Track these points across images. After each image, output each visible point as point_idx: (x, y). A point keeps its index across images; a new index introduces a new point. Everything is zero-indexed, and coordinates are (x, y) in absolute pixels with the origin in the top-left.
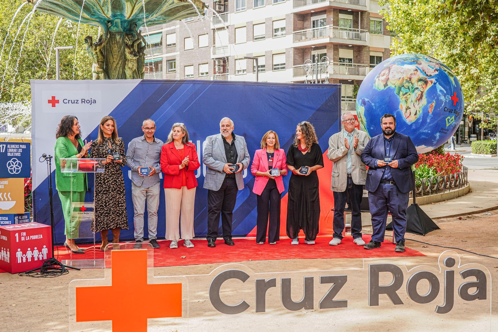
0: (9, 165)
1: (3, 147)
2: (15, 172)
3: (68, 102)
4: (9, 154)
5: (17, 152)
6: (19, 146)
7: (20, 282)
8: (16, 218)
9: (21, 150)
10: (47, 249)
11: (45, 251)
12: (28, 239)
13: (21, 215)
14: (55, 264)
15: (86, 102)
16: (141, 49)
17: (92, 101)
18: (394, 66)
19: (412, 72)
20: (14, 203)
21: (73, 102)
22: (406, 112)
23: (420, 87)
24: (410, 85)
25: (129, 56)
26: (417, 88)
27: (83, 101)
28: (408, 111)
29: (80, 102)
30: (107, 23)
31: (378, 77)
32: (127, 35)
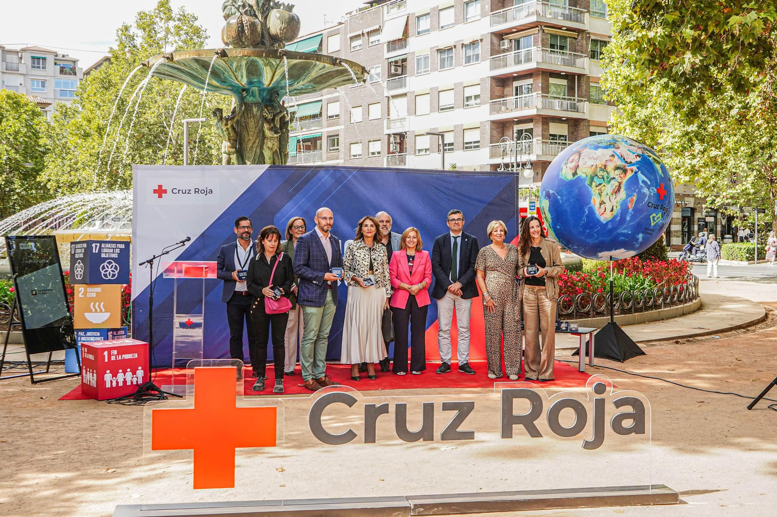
0: (103, 268)
1: (96, 246)
2: (110, 278)
3: (178, 192)
4: (103, 256)
5: (114, 253)
6: (116, 246)
7: (107, 411)
8: (110, 334)
9: (118, 251)
10: (142, 371)
11: (140, 373)
12: (120, 358)
13: (117, 330)
14: (153, 390)
15: (199, 192)
16: (284, 124)
17: (208, 191)
18: (585, 150)
19: (608, 158)
20: (109, 314)
21: (184, 192)
22: (600, 207)
23: (616, 177)
24: (605, 174)
25: (268, 133)
26: (614, 178)
27: (197, 191)
28: (603, 206)
29: (192, 191)
30: (241, 92)
31: (565, 164)
32: (266, 106)
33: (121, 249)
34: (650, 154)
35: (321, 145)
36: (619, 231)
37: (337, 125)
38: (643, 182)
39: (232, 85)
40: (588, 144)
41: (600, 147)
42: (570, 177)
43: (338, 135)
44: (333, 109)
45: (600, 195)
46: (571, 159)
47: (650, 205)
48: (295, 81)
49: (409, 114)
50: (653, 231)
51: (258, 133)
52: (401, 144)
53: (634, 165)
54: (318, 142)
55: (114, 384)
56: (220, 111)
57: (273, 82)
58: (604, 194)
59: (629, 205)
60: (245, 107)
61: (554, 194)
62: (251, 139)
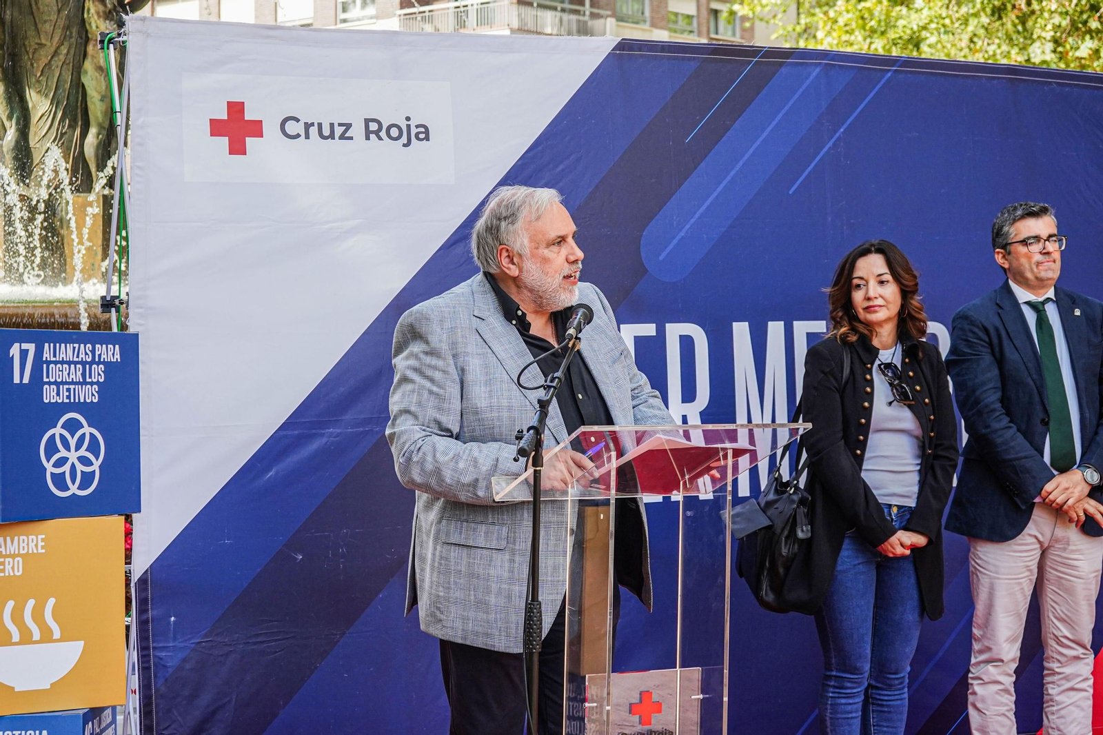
0: (51, 449)
1: (24, 354)
2: (74, 489)
3: (303, 134)
4: (50, 395)
5: (84, 383)
6: (93, 352)
8: (88, 731)
9: (98, 375)
15: (383, 134)
17: (414, 131)
20: (74, 649)
21: (326, 132)
27: (374, 128)
29: (357, 131)
33: (107, 365)
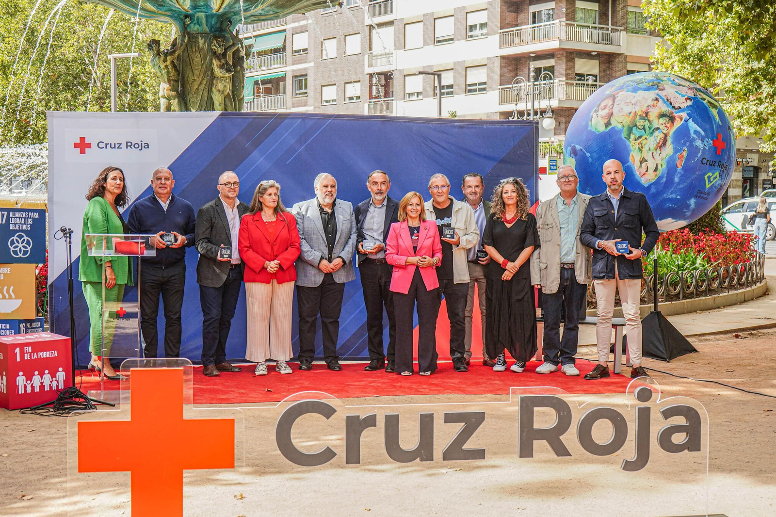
0: (12, 243)
1: (3, 215)
2: (20, 255)
3: (105, 147)
4: (12, 227)
5: (25, 224)
6: (28, 215)
7: (20, 423)
8: (22, 326)
9: (30, 221)
10: (64, 373)
11: (61, 375)
12: (36, 357)
13: (30, 321)
14: (77, 396)
15: (132, 146)
16: (238, 61)
17: (143, 145)
18: (621, 93)
19: (650, 102)
20: (20, 301)
21: (113, 146)
22: (641, 166)
23: (661, 127)
24: (647, 124)
25: (218, 72)
26: (658, 129)
27: (129, 145)
28: (644, 164)
29: (124, 146)
30: (184, 19)
31: (596, 111)
32: (216, 37)
33: (34, 219)
34: (704, 96)
35: (284, 88)
36: (665, 196)
37: (305, 62)
38: (696, 132)
39: (172, 10)
40: (624, 84)
41: (640, 89)
42: (602, 128)
43: (306, 75)
44: (300, 41)
45: (640, 150)
46: (602, 105)
47: (705, 161)
48: (252, 4)
49: (397, 47)
50: (709, 194)
51: (206, 72)
52: (387, 86)
53: (683, 110)
54: (281, 84)
55: (29, 390)
56: (157, 43)
57: (223, 6)
58: (645, 149)
59: (678, 162)
60: (189, 38)
61: (581, 150)
62: (196, 80)
